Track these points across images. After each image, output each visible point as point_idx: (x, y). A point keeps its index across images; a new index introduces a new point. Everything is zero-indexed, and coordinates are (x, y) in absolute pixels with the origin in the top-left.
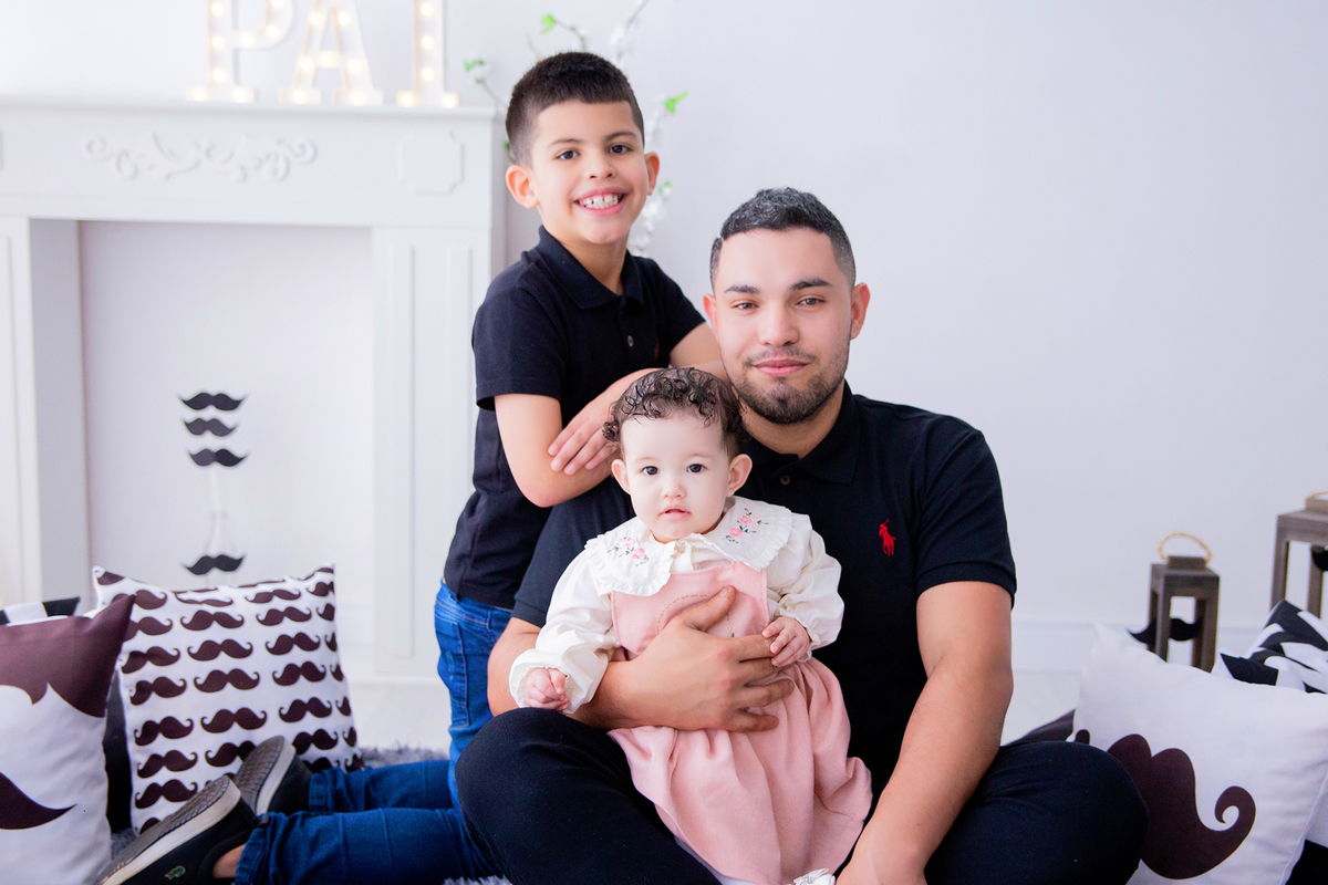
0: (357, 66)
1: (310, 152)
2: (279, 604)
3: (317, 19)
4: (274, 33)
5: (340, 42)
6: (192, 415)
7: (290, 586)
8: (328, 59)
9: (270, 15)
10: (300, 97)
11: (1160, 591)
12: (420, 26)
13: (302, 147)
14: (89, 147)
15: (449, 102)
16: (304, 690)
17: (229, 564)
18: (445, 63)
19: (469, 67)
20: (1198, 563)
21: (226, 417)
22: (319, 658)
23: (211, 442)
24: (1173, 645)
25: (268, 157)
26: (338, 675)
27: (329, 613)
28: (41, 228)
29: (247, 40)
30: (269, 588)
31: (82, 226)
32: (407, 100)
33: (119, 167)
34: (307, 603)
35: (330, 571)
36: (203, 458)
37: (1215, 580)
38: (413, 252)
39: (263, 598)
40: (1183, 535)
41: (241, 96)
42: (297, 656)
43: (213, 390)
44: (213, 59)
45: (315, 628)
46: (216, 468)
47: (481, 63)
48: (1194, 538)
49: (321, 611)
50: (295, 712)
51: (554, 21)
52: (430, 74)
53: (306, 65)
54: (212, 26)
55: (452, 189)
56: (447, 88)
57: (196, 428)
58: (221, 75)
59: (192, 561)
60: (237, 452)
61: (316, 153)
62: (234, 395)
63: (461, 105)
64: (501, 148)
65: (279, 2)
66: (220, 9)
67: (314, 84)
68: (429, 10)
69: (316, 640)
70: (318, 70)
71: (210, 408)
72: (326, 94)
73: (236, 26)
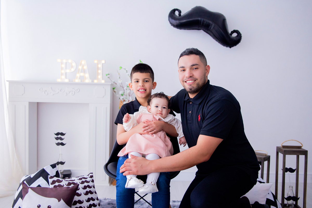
0: (87, 75)
1: (78, 91)
2: (84, 180)
3: (80, 67)
4: (73, 70)
5: (84, 71)
6: (56, 136)
7: (85, 176)
8: (82, 74)
9: (72, 67)
10: (77, 81)
12: (98, 69)
13: (77, 89)
14: (40, 90)
15: (103, 82)
16: (90, 196)
17: (62, 163)
18: (102, 74)
19: (107, 75)
21: (63, 137)
22: (92, 189)
23: (59, 141)
25: (71, 91)
26: (96, 193)
27: (93, 181)
28: (31, 104)
29: (68, 71)
30: (82, 177)
31: (38, 103)
32: (96, 81)
33: (45, 93)
34: (89, 179)
35: (92, 173)
36: (58, 144)
38: (96, 108)
39: (80, 179)
41: (67, 81)
42: (88, 189)
43: (60, 132)
44: (62, 74)
45: (91, 184)
46: (60, 146)
47: (109, 74)
49: (91, 181)
50: (88, 200)
51: (122, 68)
52: (100, 77)
53: (78, 75)
54: (62, 69)
55: (103, 97)
56: (103, 79)
57: (57, 139)
58: (63, 77)
60: (64, 143)
62: (64, 133)
63: (105, 82)
64: (112, 89)
65: (74, 64)
66: (63, 66)
67: (79, 79)
68: (100, 66)
69: (91, 186)
70: (80, 76)
71: (60, 135)
72: (81, 80)
73: (66, 69)
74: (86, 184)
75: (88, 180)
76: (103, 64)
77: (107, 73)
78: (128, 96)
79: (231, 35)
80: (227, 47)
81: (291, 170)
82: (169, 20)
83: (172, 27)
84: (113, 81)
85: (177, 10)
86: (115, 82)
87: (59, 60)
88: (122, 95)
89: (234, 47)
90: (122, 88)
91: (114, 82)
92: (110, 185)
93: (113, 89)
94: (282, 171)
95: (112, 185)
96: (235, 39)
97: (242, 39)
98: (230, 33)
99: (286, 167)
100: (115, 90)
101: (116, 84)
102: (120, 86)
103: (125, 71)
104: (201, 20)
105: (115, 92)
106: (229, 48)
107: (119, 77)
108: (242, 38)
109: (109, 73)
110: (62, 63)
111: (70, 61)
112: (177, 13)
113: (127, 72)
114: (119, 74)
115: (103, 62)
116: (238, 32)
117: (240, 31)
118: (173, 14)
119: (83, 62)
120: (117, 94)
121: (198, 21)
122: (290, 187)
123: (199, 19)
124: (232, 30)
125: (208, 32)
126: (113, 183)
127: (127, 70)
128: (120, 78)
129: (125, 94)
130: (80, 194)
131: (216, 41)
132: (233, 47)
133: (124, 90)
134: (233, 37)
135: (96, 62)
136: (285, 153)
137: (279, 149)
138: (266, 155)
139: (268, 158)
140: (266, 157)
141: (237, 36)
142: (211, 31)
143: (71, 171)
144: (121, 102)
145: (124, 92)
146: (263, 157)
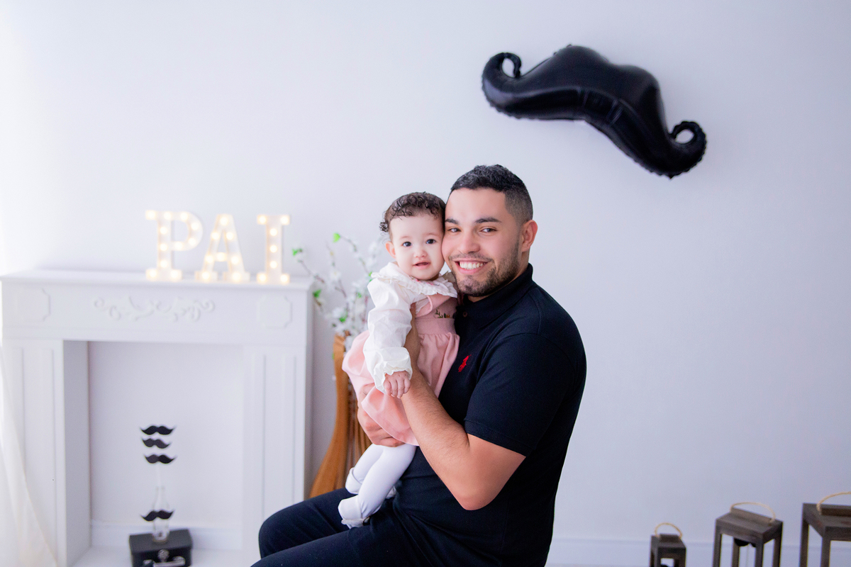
0: (236, 260)
1: (211, 307)
3: (215, 236)
4: (193, 242)
5: (226, 247)
6: (146, 437)
8: (221, 257)
9: (191, 233)
10: (207, 277)
11: (656, 554)
12: (270, 240)
13: (207, 304)
14: (96, 304)
15: (284, 280)
17: (165, 515)
19: (294, 254)
20: (675, 539)
21: (165, 439)
23: (156, 451)
25: (189, 309)
28: (69, 345)
29: (179, 246)
31: (90, 345)
32: (262, 278)
33: (111, 314)
36: (152, 459)
37: (684, 550)
38: (265, 358)
40: (667, 524)
41: (175, 276)
43: (158, 424)
44: (161, 255)
46: (159, 465)
47: (301, 251)
48: (673, 526)
51: (339, 236)
52: (274, 264)
53: (209, 259)
54: (161, 239)
55: (286, 326)
56: (284, 271)
57: (149, 443)
58: (165, 264)
59: (146, 513)
60: (170, 456)
61: (214, 306)
62: (169, 426)
63: (291, 281)
64: (311, 296)
65: (196, 226)
66: (164, 231)
67: (214, 269)
68: (274, 232)
70: (216, 263)
71: (156, 434)
72: (220, 274)
73: (173, 239)
76: (283, 227)
77: (296, 247)
78: (360, 322)
79: (675, 137)
80: (660, 174)
82: (484, 88)
83: (493, 111)
84: (314, 272)
85: (509, 56)
86: (321, 276)
87: (151, 215)
88: (342, 320)
89: (684, 177)
90: (341, 294)
91: (317, 277)
93: (315, 295)
96: (686, 151)
97: (707, 151)
98: (670, 129)
100: (320, 299)
101: (323, 281)
102: (336, 288)
103: (351, 249)
104: (583, 93)
105: (320, 304)
106: (667, 179)
107: (330, 262)
108: (708, 145)
109: (302, 247)
110: (160, 222)
111: (184, 216)
112: (508, 67)
113: (356, 250)
114: (332, 254)
115: (285, 220)
116: (696, 130)
117: (702, 126)
118: (496, 70)
119: (225, 220)
120: (325, 310)
121: (574, 93)
123: (578, 89)
124: (678, 122)
125: (604, 127)
127: (355, 242)
128: (334, 264)
129: (351, 314)
131: (628, 154)
132: (678, 174)
133: (348, 304)
134: (678, 145)
135: (262, 220)
136: (829, 535)
137: (810, 517)
138: (771, 522)
139: (776, 532)
140: (771, 530)
141: (693, 141)
142: (613, 127)
143: (192, 533)
144: (339, 338)
145: (347, 310)
146: (762, 530)
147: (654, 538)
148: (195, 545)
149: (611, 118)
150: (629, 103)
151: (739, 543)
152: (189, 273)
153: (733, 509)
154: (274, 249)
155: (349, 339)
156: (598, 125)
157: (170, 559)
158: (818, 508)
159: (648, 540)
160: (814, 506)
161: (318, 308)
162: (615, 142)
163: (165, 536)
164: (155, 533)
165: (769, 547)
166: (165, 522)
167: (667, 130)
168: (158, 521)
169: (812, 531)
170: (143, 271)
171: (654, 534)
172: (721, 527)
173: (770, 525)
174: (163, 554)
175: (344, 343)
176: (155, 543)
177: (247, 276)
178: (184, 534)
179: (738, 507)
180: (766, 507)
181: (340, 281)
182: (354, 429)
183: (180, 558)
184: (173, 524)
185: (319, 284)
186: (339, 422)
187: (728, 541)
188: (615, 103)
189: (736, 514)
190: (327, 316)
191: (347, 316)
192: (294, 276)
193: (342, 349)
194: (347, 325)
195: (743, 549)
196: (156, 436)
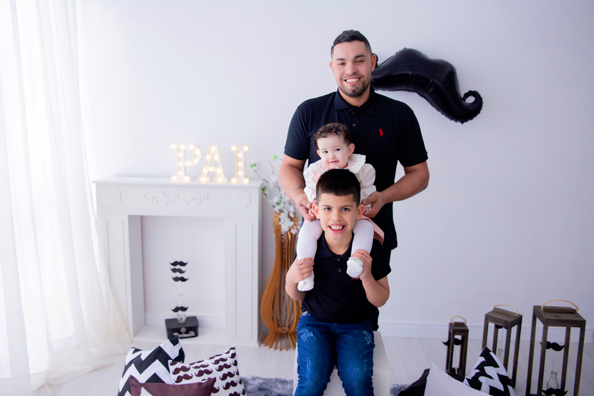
0: (220, 171)
1: (206, 197)
2: (222, 363)
3: (208, 158)
4: (196, 161)
5: (214, 164)
6: (173, 267)
7: (224, 356)
8: (212, 169)
9: (195, 156)
10: (204, 180)
11: (452, 333)
12: (238, 160)
13: (204, 195)
14: (145, 195)
15: (246, 182)
18: (245, 167)
19: (252, 167)
20: (462, 325)
21: (183, 268)
22: (235, 379)
23: (178, 275)
24: (455, 346)
25: (195, 198)
27: (236, 364)
28: (131, 218)
29: (188, 163)
30: (218, 358)
31: (142, 217)
32: (234, 181)
33: (153, 201)
34: (230, 361)
35: (234, 348)
36: (176, 279)
37: (467, 330)
38: (236, 225)
39: (217, 362)
40: (458, 316)
41: (187, 180)
42: (229, 380)
43: (179, 261)
44: (179, 168)
45: (233, 370)
46: (180, 282)
47: (255, 165)
48: (462, 318)
49: (233, 363)
51: (277, 157)
52: (241, 173)
53: (205, 171)
54: (179, 159)
55: (247, 207)
56: (246, 177)
57: (174, 271)
58: (181, 173)
59: (173, 308)
60: (186, 278)
61: (208, 196)
62: (185, 262)
63: (250, 182)
64: (261, 190)
65: (198, 152)
66: (181, 155)
67: (208, 176)
68: (240, 155)
69: (233, 373)
70: (209, 173)
71: (178, 266)
72: (211, 178)
73: (185, 160)
74: (225, 371)
75: (228, 363)
76: (245, 152)
77: (253, 163)
78: (288, 205)
79: (465, 100)
80: (456, 121)
81: (556, 347)
84: (263, 177)
86: (266, 179)
87: (173, 146)
88: (278, 204)
89: (470, 122)
90: (278, 189)
91: (264, 180)
92: (260, 345)
93: (263, 190)
94: (540, 345)
95: (264, 345)
96: (471, 108)
97: (483, 108)
98: (462, 96)
99: (548, 340)
100: (266, 192)
101: (267, 182)
102: (275, 186)
105: (266, 195)
106: (460, 124)
107: (271, 172)
108: (483, 105)
109: (256, 163)
110: (178, 150)
111: (191, 147)
114: (272, 167)
115: (246, 149)
116: (477, 96)
117: (480, 93)
119: (213, 149)
120: (268, 198)
121: (407, 75)
122: (552, 373)
123: (410, 73)
124: (467, 92)
125: (425, 95)
126: (265, 341)
128: (273, 173)
129: (283, 200)
130: (218, 388)
131: (438, 110)
132: (466, 121)
133: (281, 195)
134: (467, 104)
135: (234, 149)
136: (547, 323)
137: (537, 313)
138: (516, 315)
139: (518, 321)
140: (515, 320)
141: (474, 102)
142: (430, 95)
143: (198, 318)
144: (277, 213)
145: (281, 198)
146: (510, 320)
147: (451, 324)
148: (200, 325)
149: (429, 90)
150: (439, 81)
151: (497, 327)
152: (194, 178)
153: (495, 308)
154: (240, 164)
155: (282, 214)
156: (421, 93)
157: (187, 332)
158: (542, 308)
159: (448, 324)
160: (540, 307)
161: (265, 197)
162: (431, 103)
163: (184, 320)
164: (179, 318)
165: (514, 329)
166: (184, 312)
167: (460, 96)
168: (180, 312)
169: (538, 320)
170: (169, 177)
171: (451, 322)
172: (488, 318)
173: (515, 317)
174: (183, 330)
175: (279, 216)
176: (179, 324)
177: (226, 180)
178: (194, 319)
179: (497, 307)
180: (513, 307)
181: (277, 182)
182: (285, 263)
183: (192, 332)
184: (188, 313)
185: (265, 184)
186: (276, 260)
187: (492, 326)
188: (431, 81)
189: (497, 311)
190: (270, 202)
191: (281, 202)
192: (252, 179)
193: (279, 220)
194: (281, 207)
195: (500, 330)
196: (178, 267)
